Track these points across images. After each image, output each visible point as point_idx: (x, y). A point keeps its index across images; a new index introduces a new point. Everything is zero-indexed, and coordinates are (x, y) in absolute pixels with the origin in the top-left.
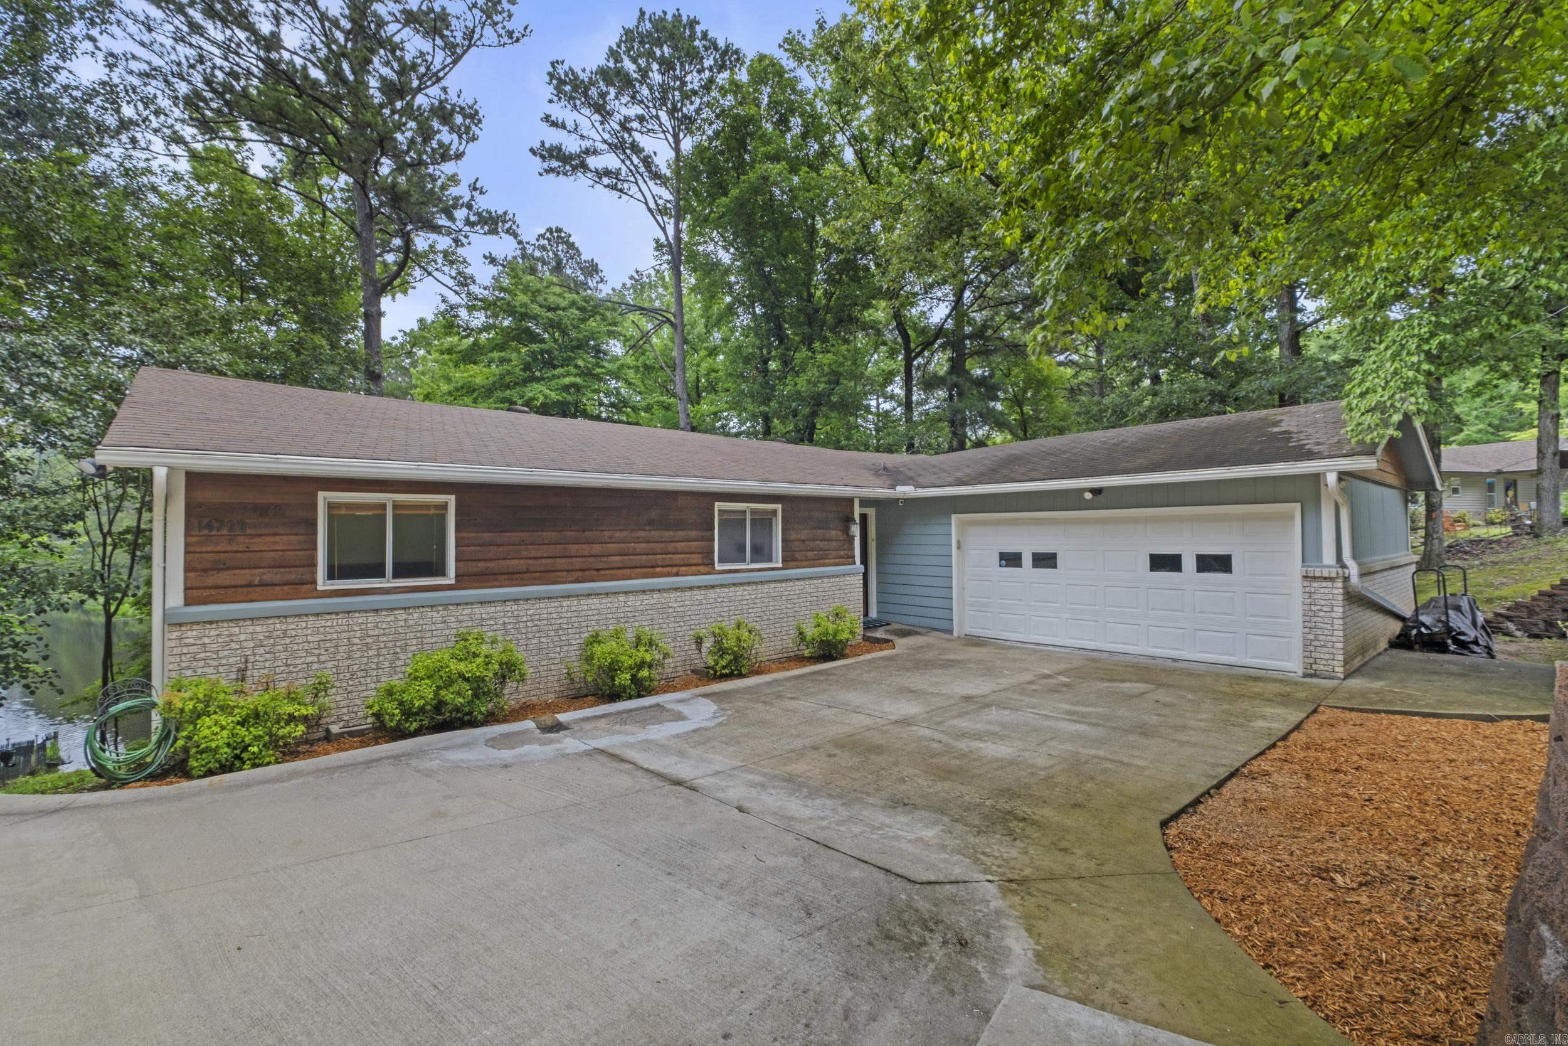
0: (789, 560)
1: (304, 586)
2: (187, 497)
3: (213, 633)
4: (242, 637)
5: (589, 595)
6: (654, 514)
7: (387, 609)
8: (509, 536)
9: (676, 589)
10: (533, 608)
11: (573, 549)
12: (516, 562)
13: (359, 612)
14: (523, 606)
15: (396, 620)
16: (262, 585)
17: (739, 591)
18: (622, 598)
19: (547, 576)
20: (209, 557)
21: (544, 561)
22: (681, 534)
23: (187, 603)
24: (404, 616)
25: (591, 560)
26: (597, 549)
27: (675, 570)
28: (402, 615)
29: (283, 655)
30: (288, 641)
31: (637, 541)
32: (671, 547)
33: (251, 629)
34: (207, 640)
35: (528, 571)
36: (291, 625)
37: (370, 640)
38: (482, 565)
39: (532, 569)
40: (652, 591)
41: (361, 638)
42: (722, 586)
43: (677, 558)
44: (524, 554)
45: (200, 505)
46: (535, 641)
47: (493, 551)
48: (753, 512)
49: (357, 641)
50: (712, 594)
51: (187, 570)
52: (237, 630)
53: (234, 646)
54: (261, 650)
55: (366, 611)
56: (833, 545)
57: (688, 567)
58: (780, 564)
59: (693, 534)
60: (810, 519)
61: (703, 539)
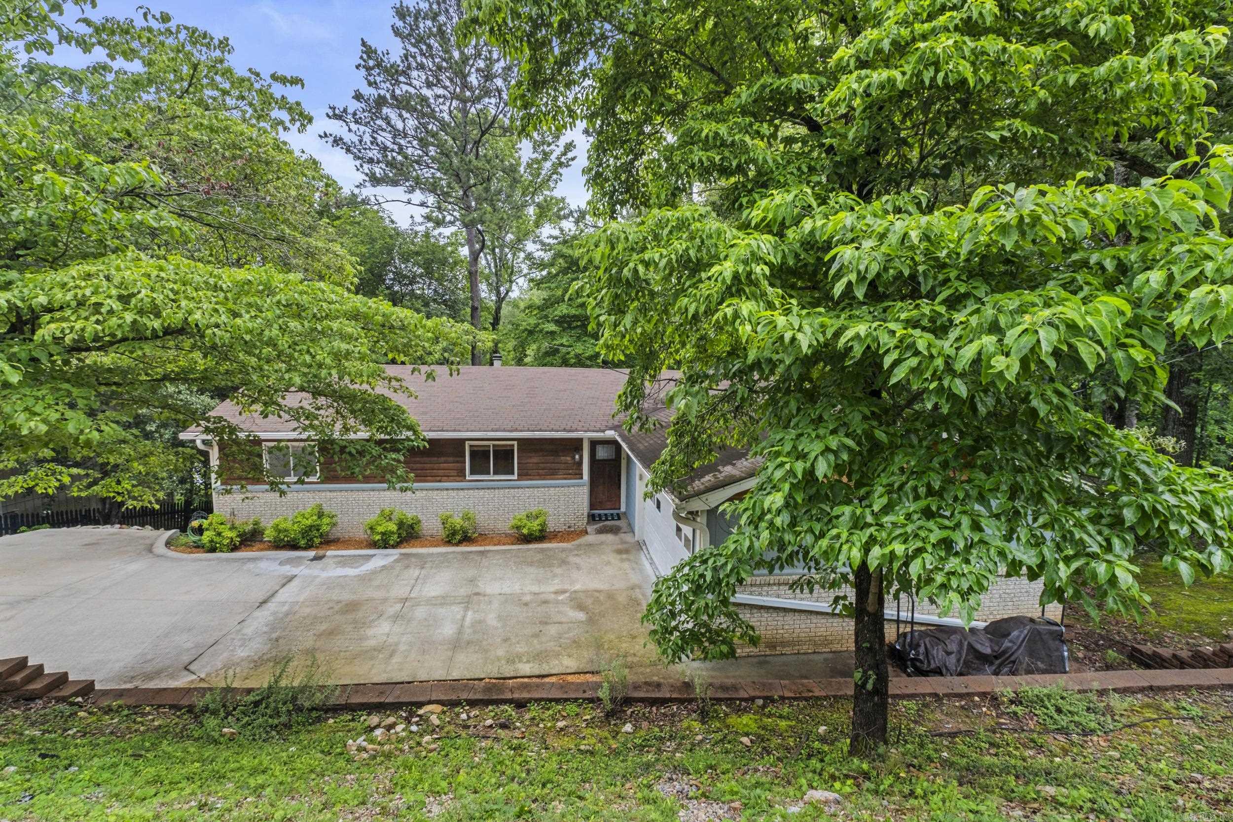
0: (521, 476)
2: (218, 445)
3: (228, 496)
4: (238, 499)
7: (289, 491)
9: (436, 490)
10: (355, 495)
14: (351, 494)
15: (293, 496)
17: (482, 492)
22: (443, 459)
23: (222, 485)
24: (297, 495)
28: (295, 494)
29: (252, 506)
30: (253, 501)
31: (415, 463)
32: (435, 465)
33: (240, 496)
34: (227, 499)
36: (254, 495)
40: (422, 490)
41: (280, 502)
42: (468, 489)
43: (439, 472)
46: (357, 510)
48: (494, 445)
49: (278, 503)
50: (461, 493)
52: (236, 496)
54: (244, 504)
56: (563, 466)
57: (448, 477)
58: (515, 477)
59: (451, 459)
60: (541, 450)
61: (458, 462)
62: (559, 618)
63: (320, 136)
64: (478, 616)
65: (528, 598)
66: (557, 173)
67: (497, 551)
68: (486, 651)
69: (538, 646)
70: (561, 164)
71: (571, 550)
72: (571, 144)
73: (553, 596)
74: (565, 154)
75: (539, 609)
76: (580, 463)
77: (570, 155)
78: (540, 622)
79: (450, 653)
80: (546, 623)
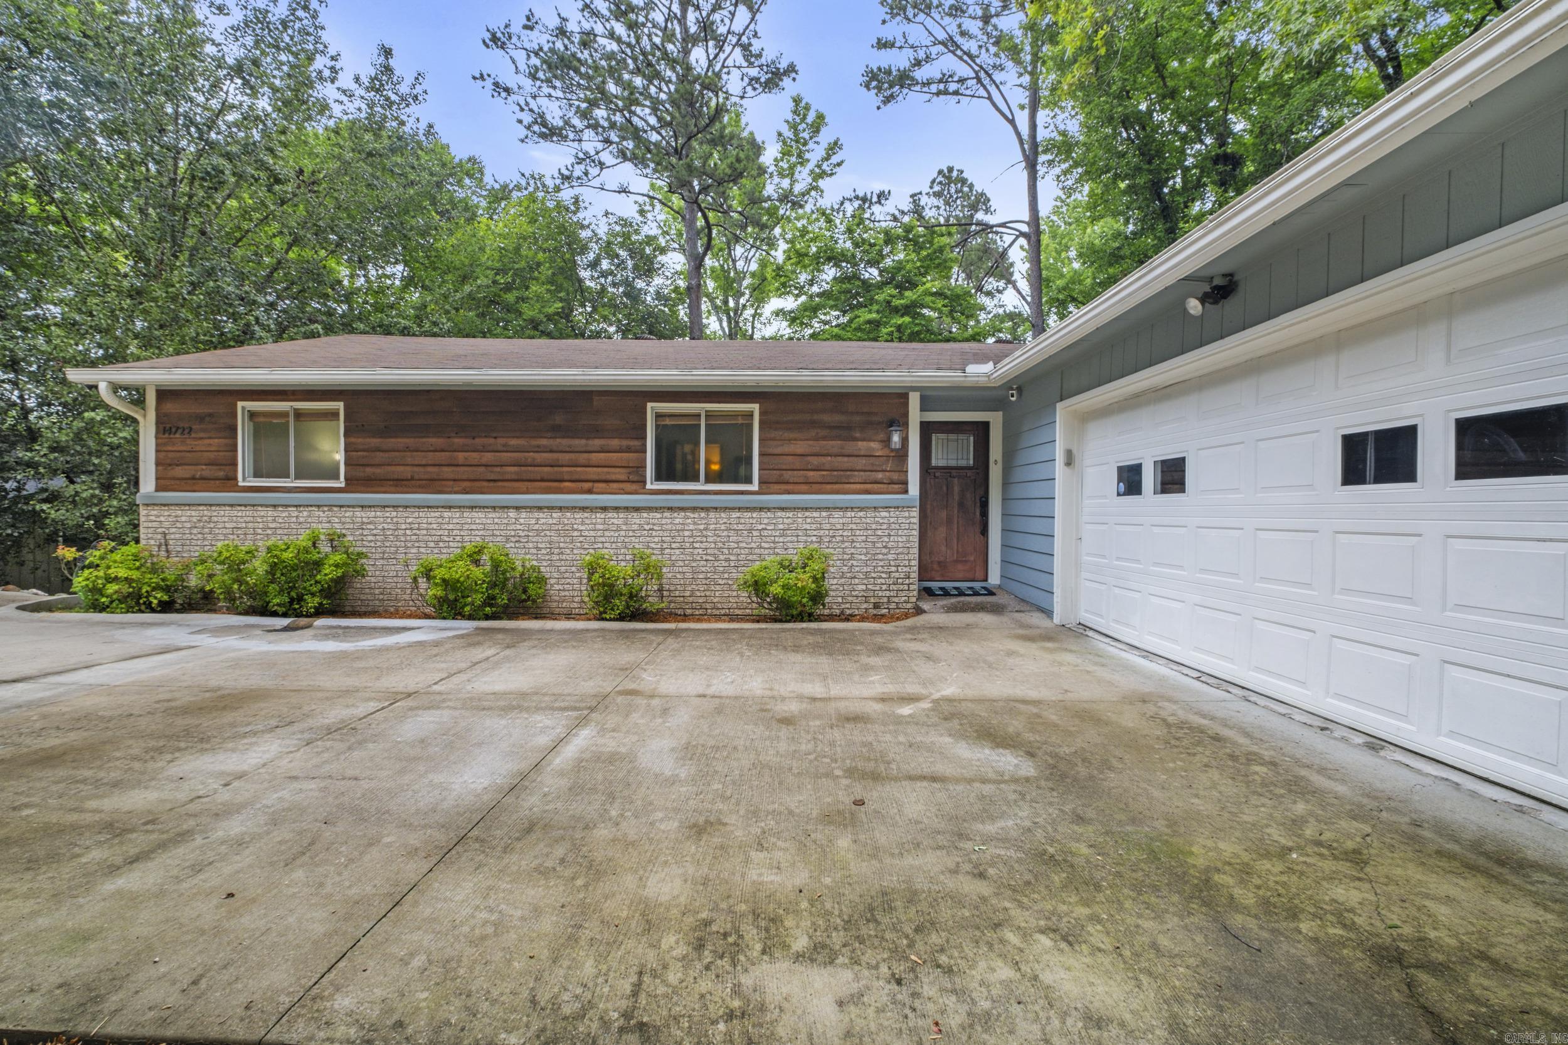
0: (766, 484)
1: (228, 481)
2: (157, 409)
3: (166, 513)
4: (183, 519)
5: (472, 507)
6: (559, 419)
7: (282, 506)
8: (392, 442)
9: (583, 509)
10: (412, 516)
11: (461, 457)
12: (401, 469)
13: (262, 506)
14: (402, 513)
15: (290, 516)
16: (202, 478)
17: (678, 518)
18: (512, 514)
19: (432, 485)
20: (171, 455)
21: (430, 469)
22: (597, 443)
23: (157, 490)
24: (296, 514)
25: (482, 469)
26: (488, 457)
27: (587, 485)
28: (294, 512)
29: (209, 537)
30: (212, 525)
31: (539, 450)
32: (583, 458)
33: (188, 513)
34: (162, 519)
35: (412, 479)
36: (215, 512)
37: (269, 532)
38: (369, 470)
39: (416, 477)
40: (551, 508)
41: (264, 529)
42: (650, 509)
43: (592, 473)
44: (409, 460)
45: (166, 415)
46: (414, 550)
47: (380, 457)
48: (709, 415)
49: (260, 531)
50: (636, 519)
51: (157, 464)
52: (180, 513)
53: (179, 525)
54: (195, 531)
55: (267, 506)
56: (861, 463)
57: (606, 483)
58: (755, 487)
59: (615, 443)
60: (813, 424)
61: (628, 450)
62: (921, 763)
63: (474, 78)
64: (610, 744)
65: (793, 707)
66: (816, 188)
67: (708, 631)
68: (596, 871)
69: (862, 868)
70: (823, 174)
71: (895, 633)
72: (836, 143)
73: (878, 707)
74: (827, 158)
75: (837, 734)
76: (902, 455)
77: (835, 159)
78: (850, 772)
79: (413, 869)
80: (876, 777)
